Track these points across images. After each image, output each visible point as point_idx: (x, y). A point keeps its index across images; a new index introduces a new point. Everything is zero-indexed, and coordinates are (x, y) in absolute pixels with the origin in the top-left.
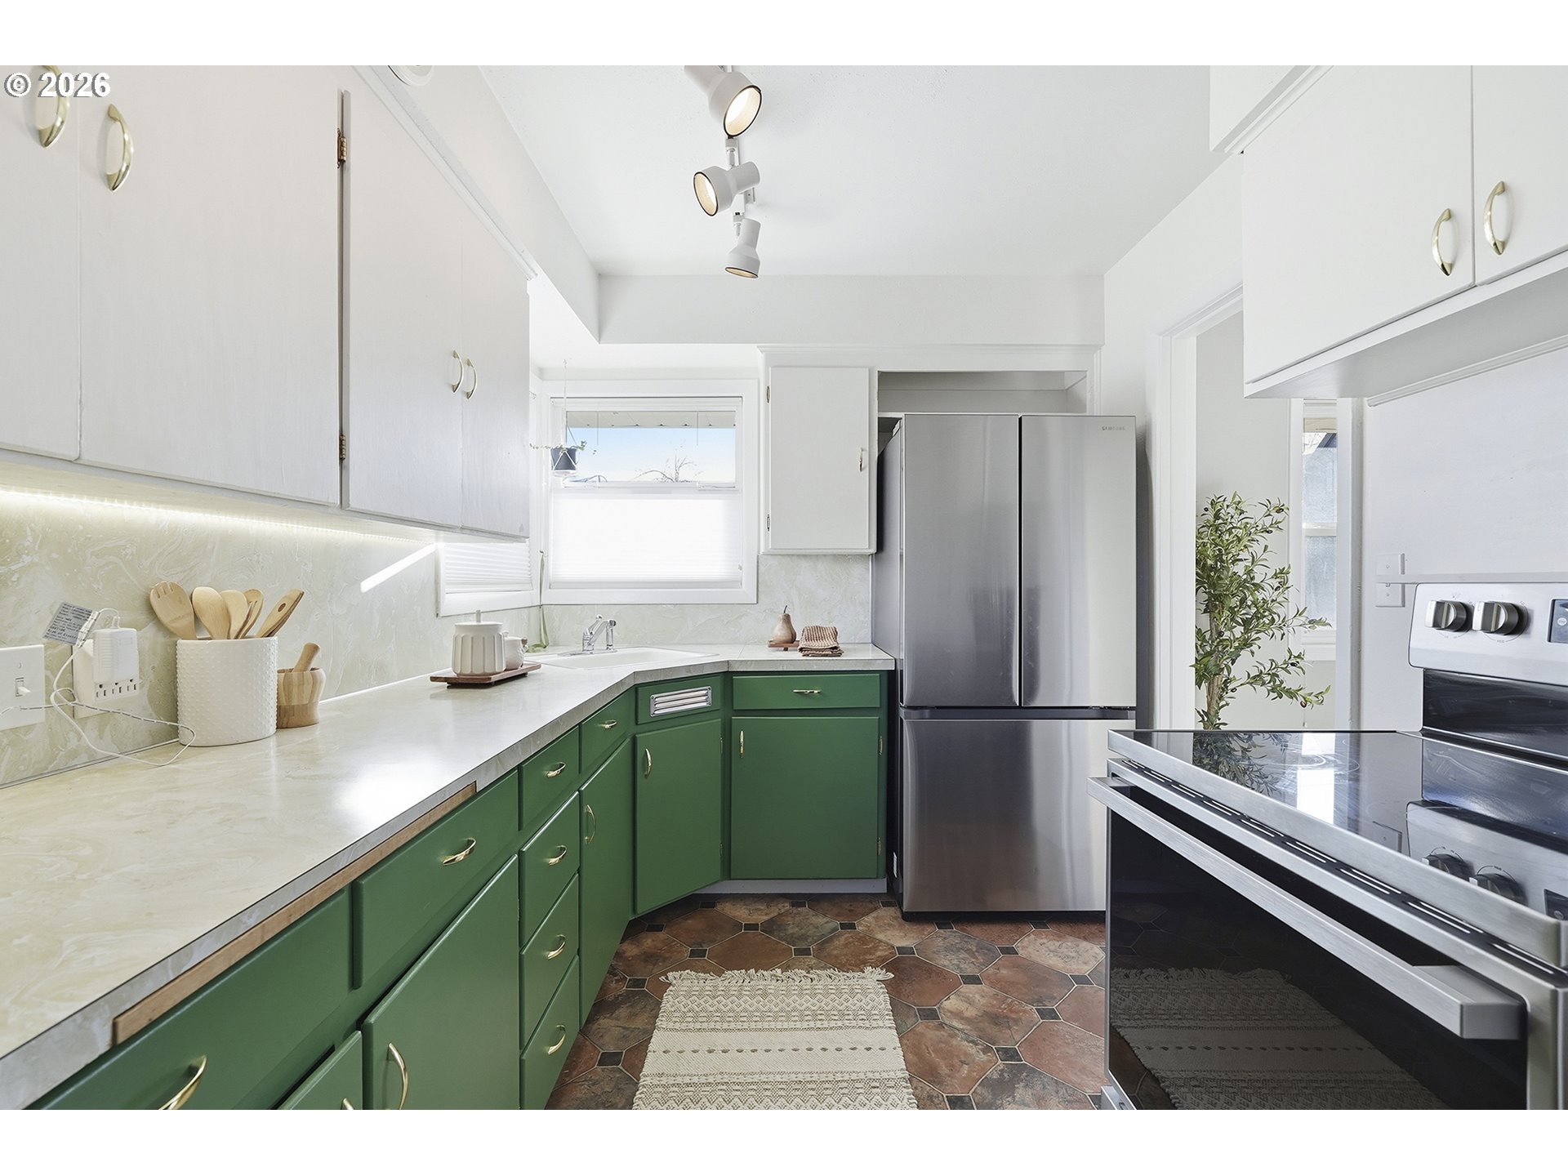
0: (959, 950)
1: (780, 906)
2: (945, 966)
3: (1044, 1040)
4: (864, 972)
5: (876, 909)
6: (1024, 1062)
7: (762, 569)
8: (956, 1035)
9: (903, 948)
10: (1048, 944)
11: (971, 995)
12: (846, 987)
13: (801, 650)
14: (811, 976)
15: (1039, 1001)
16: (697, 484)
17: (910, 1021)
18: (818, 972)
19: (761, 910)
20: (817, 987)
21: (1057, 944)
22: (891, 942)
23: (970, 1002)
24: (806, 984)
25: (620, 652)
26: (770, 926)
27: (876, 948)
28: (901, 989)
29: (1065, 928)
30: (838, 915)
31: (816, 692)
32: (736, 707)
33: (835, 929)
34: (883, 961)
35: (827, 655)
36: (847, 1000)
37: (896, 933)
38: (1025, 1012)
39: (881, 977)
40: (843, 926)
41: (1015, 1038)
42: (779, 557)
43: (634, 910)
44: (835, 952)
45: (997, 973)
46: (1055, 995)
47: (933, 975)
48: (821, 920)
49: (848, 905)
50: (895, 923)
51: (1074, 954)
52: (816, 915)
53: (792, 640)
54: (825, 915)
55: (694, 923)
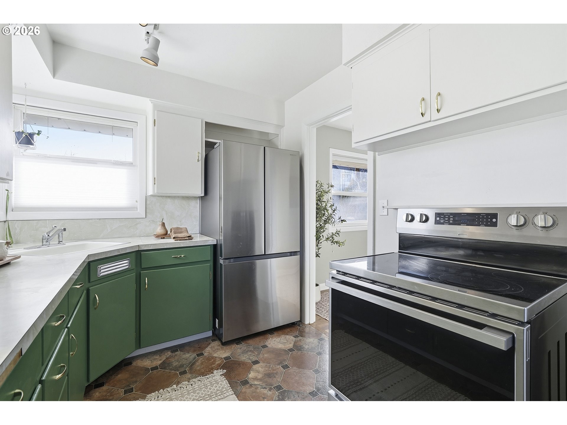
0: (247, 351)
1: (166, 354)
2: (244, 360)
3: (288, 377)
4: (213, 373)
5: (210, 344)
6: (284, 389)
7: (148, 202)
8: (258, 387)
9: (226, 357)
10: (276, 340)
11: (258, 369)
12: (208, 383)
13: (174, 238)
14: (191, 383)
15: (281, 363)
16: (112, 161)
17: (239, 388)
18: (194, 380)
19: (157, 359)
20: (195, 387)
21: (279, 339)
22: (220, 356)
23: (258, 372)
24: (190, 387)
25: (68, 244)
26: (164, 365)
27: (215, 361)
28: (231, 376)
29: (280, 332)
30: (194, 351)
31: (182, 256)
32: (142, 267)
33: (195, 358)
34: (220, 366)
35: (186, 240)
36: (210, 389)
37: (221, 352)
38: (278, 369)
39: (221, 373)
40: (198, 355)
41: (278, 380)
42: (157, 197)
43: (88, 380)
44: (198, 368)
45: (263, 357)
46: (285, 358)
47: (241, 365)
48: (187, 355)
49: (197, 345)
50: (219, 348)
51: (286, 341)
52: (185, 354)
53: (166, 234)
54: (188, 352)
55: (121, 376)
